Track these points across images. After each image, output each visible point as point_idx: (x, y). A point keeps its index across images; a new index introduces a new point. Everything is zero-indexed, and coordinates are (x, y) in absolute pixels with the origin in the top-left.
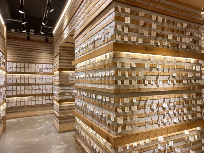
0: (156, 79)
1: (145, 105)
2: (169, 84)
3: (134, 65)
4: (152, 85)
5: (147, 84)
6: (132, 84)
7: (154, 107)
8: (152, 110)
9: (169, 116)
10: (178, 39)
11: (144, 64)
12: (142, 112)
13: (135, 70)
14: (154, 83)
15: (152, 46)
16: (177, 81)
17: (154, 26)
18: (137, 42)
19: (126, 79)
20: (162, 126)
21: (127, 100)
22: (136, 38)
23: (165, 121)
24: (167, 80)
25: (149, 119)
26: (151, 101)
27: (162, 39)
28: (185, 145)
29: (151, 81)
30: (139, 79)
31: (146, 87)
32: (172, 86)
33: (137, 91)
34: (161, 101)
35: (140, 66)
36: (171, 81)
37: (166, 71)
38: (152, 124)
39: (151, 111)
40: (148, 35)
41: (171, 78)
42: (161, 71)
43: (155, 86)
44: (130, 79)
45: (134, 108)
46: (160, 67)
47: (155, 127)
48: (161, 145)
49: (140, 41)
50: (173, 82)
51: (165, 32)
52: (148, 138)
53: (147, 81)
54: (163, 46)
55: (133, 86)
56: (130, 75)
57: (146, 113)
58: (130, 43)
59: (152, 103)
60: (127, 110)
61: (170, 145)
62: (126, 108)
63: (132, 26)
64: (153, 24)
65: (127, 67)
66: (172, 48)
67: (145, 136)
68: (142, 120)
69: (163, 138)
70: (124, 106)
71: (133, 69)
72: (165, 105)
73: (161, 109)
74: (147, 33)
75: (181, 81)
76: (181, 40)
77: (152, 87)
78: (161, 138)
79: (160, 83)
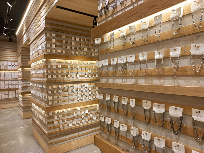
0: (76, 74)
1: (68, 90)
2: (86, 77)
3: (60, 66)
4: (74, 78)
5: (70, 77)
6: (59, 77)
7: (74, 90)
8: (74, 92)
9: (86, 95)
10: (92, 50)
11: (67, 66)
12: (66, 93)
13: (61, 69)
14: (74, 77)
15: (73, 55)
16: (92, 76)
17: (73, 43)
18: (62, 53)
19: (55, 74)
20: (80, 101)
21: (55, 87)
22: (60, 50)
23: (82, 98)
24: (84, 75)
25: (71, 97)
26: (73, 87)
27: (80, 51)
28: (97, 112)
29: (73, 75)
30: (64, 75)
31: (69, 79)
32: (88, 78)
33: (62, 81)
34: (80, 87)
35: (64, 67)
36: (86, 75)
37: (83, 69)
38: (73, 100)
39: (72, 93)
40: (69, 49)
41: (87, 74)
42: (79, 70)
43: (75, 78)
44: (58, 75)
45: (60, 91)
46: (78, 67)
47: (76, 102)
48: (79, 112)
49: (64, 52)
50: (88, 76)
51: (82, 46)
52: (69, 107)
53: (70, 76)
54: (81, 55)
55: (60, 78)
56: (57, 72)
57: (68, 94)
58: (56, 54)
59: (74, 88)
60: (55, 92)
61: (86, 112)
62: (54, 91)
63: (58, 44)
64: (72, 42)
65: (55, 67)
66: (88, 56)
67: (67, 106)
68: (66, 98)
69: (80, 108)
70: (53, 90)
71: (59, 69)
72: (82, 89)
73: (80, 92)
74: (68, 48)
75: (95, 76)
76: (94, 50)
77: (73, 79)
78: (79, 108)
79: (78, 76)
